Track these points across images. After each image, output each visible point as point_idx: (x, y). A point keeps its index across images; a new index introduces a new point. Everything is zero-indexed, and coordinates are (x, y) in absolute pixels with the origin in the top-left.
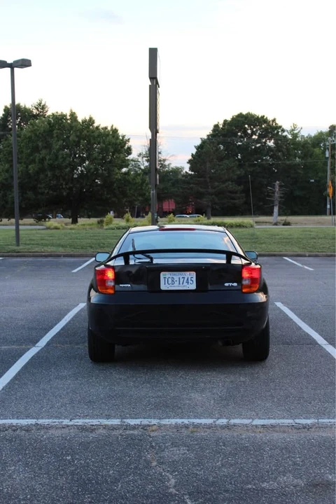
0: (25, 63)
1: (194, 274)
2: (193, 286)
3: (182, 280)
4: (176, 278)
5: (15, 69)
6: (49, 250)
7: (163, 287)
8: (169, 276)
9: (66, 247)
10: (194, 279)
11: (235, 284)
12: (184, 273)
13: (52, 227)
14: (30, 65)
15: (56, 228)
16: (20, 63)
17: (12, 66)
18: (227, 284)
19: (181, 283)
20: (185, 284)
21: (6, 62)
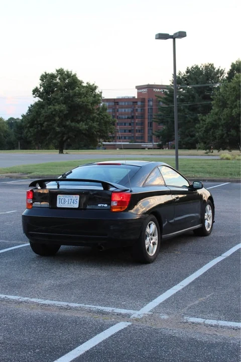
0: (182, 35)
1: (78, 197)
2: (76, 206)
3: (70, 201)
4: (67, 199)
5: (176, 39)
6: (198, 176)
7: (59, 205)
8: (62, 198)
9: (212, 173)
10: (78, 201)
11: (106, 205)
12: (72, 196)
13: (225, 158)
14: (186, 36)
15: (227, 159)
16: (178, 35)
17: (174, 37)
18: (99, 205)
19: (70, 203)
20: (72, 204)
21: (168, 34)
